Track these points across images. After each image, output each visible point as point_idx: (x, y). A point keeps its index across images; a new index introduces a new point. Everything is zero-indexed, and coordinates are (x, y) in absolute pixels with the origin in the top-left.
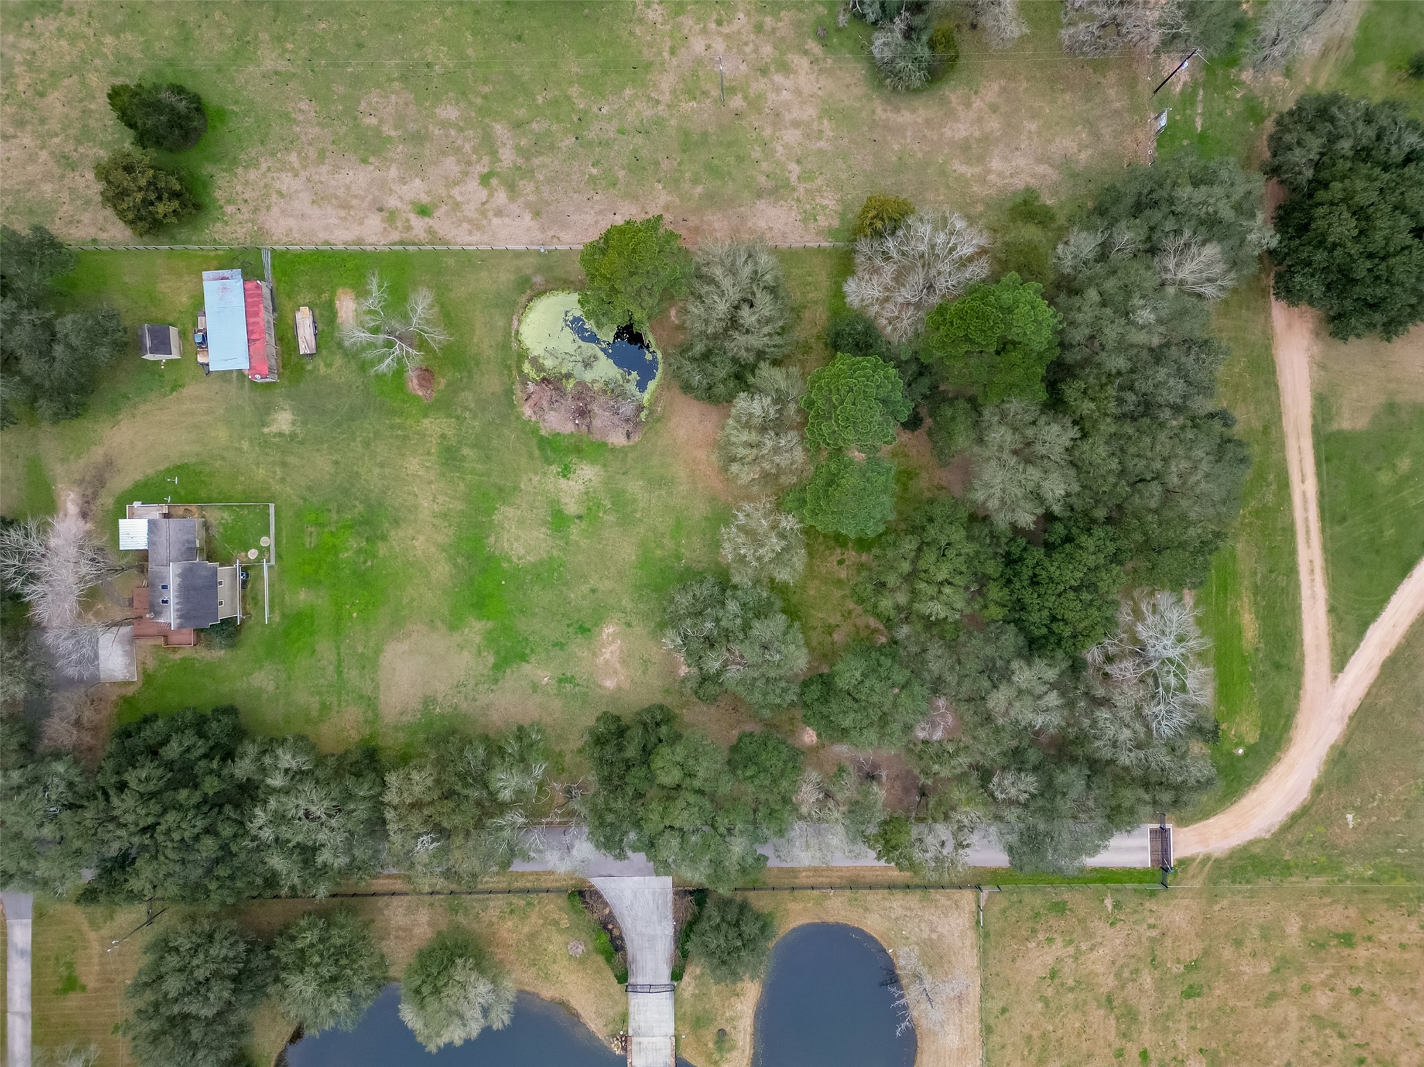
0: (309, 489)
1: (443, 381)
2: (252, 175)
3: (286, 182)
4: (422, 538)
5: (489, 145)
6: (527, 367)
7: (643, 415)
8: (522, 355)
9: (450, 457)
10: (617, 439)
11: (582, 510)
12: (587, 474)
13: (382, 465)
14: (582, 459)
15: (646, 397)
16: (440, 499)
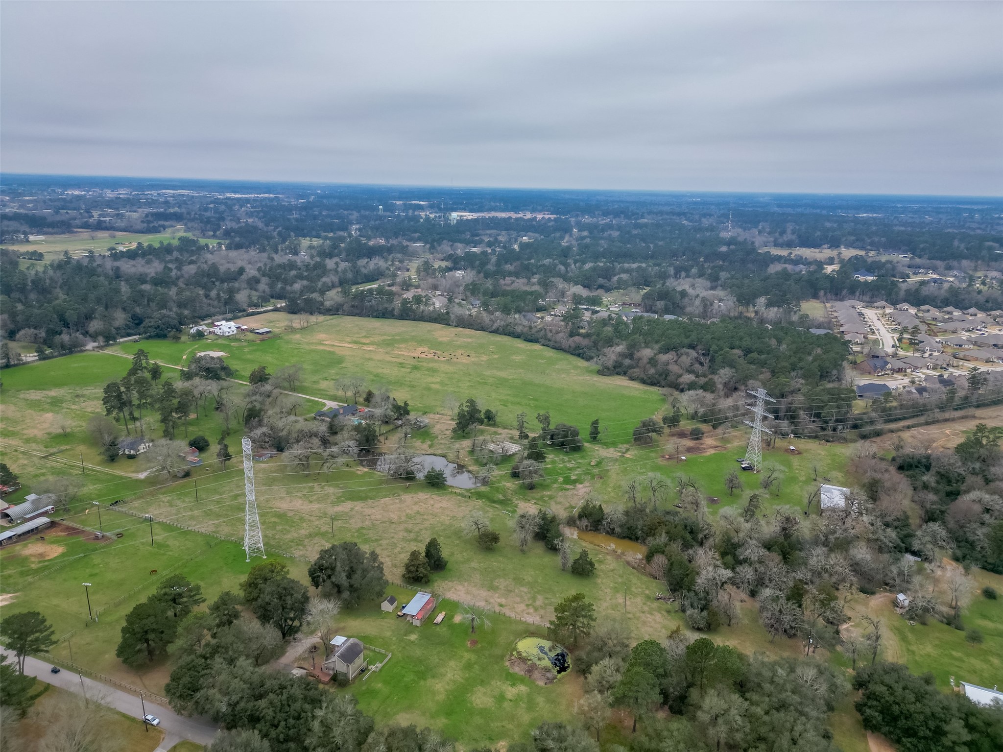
0: (407, 657)
1: (480, 645)
2: (450, 583)
3: (460, 587)
4: (440, 685)
5: (534, 599)
6: (515, 653)
7: (555, 681)
8: (515, 649)
9: (468, 666)
10: (541, 683)
11: (513, 698)
12: (523, 689)
13: (440, 660)
14: (521, 683)
15: (559, 676)
16: (456, 676)
